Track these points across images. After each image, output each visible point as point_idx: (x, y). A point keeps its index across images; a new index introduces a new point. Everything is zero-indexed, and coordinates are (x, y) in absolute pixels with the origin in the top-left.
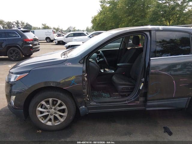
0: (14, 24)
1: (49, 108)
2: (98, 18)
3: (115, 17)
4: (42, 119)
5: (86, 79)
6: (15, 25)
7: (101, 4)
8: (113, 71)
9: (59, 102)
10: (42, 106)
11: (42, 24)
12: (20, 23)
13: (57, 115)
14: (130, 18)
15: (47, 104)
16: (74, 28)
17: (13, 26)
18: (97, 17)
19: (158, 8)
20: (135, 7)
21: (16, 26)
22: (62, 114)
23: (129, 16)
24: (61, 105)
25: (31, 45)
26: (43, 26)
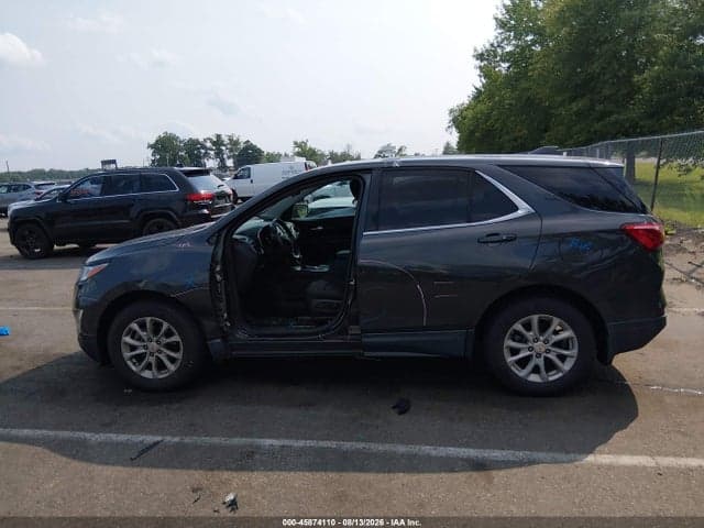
0: (209, 144)
1: (146, 338)
2: (470, 114)
3: (529, 105)
4: (134, 364)
5: (218, 277)
6: (212, 150)
7: (478, 63)
8: (326, 270)
9: (165, 325)
10: (133, 334)
11: (296, 143)
12: (226, 141)
13: (162, 356)
14: (575, 109)
15: (143, 331)
16: (400, 150)
17: (203, 151)
18: (468, 108)
19: (673, 66)
20: (594, 66)
21: (212, 153)
22: (172, 354)
23: (574, 99)
24: (169, 334)
25: (206, 211)
26: (297, 149)
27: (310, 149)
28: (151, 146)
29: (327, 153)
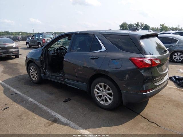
12: (140, 24)
26: (161, 26)
27: (165, 26)
28: (120, 26)
29: (171, 27)
